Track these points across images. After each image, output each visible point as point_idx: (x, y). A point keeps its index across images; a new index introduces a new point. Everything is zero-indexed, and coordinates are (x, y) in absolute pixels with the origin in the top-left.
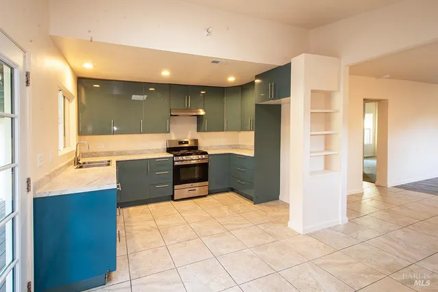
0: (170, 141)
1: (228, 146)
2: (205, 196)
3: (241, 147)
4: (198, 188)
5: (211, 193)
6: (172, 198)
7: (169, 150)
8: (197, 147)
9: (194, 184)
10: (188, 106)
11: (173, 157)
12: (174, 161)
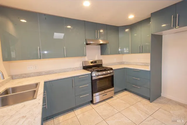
0: (85, 62)
1: (118, 63)
2: (112, 97)
3: (125, 63)
4: (109, 92)
5: (116, 93)
6: (92, 102)
7: (85, 68)
8: (102, 64)
9: (106, 91)
10: (97, 37)
11: (91, 74)
12: (92, 77)
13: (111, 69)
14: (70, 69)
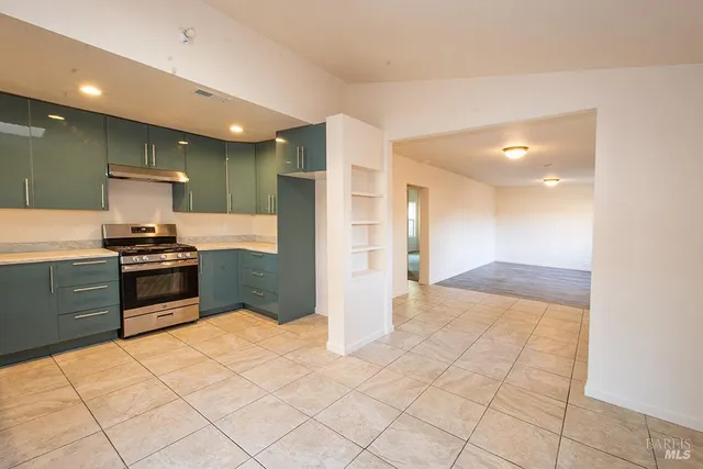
0: (111, 227)
1: (234, 237)
2: (193, 322)
3: (257, 239)
4: (178, 310)
5: (203, 316)
6: (120, 334)
7: (108, 244)
8: (175, 238)
9: (169, 305)
10: (150, 162)
11: (119, 257)
12: (120, 265)
13: (192, 249)
14: (53, 243)
